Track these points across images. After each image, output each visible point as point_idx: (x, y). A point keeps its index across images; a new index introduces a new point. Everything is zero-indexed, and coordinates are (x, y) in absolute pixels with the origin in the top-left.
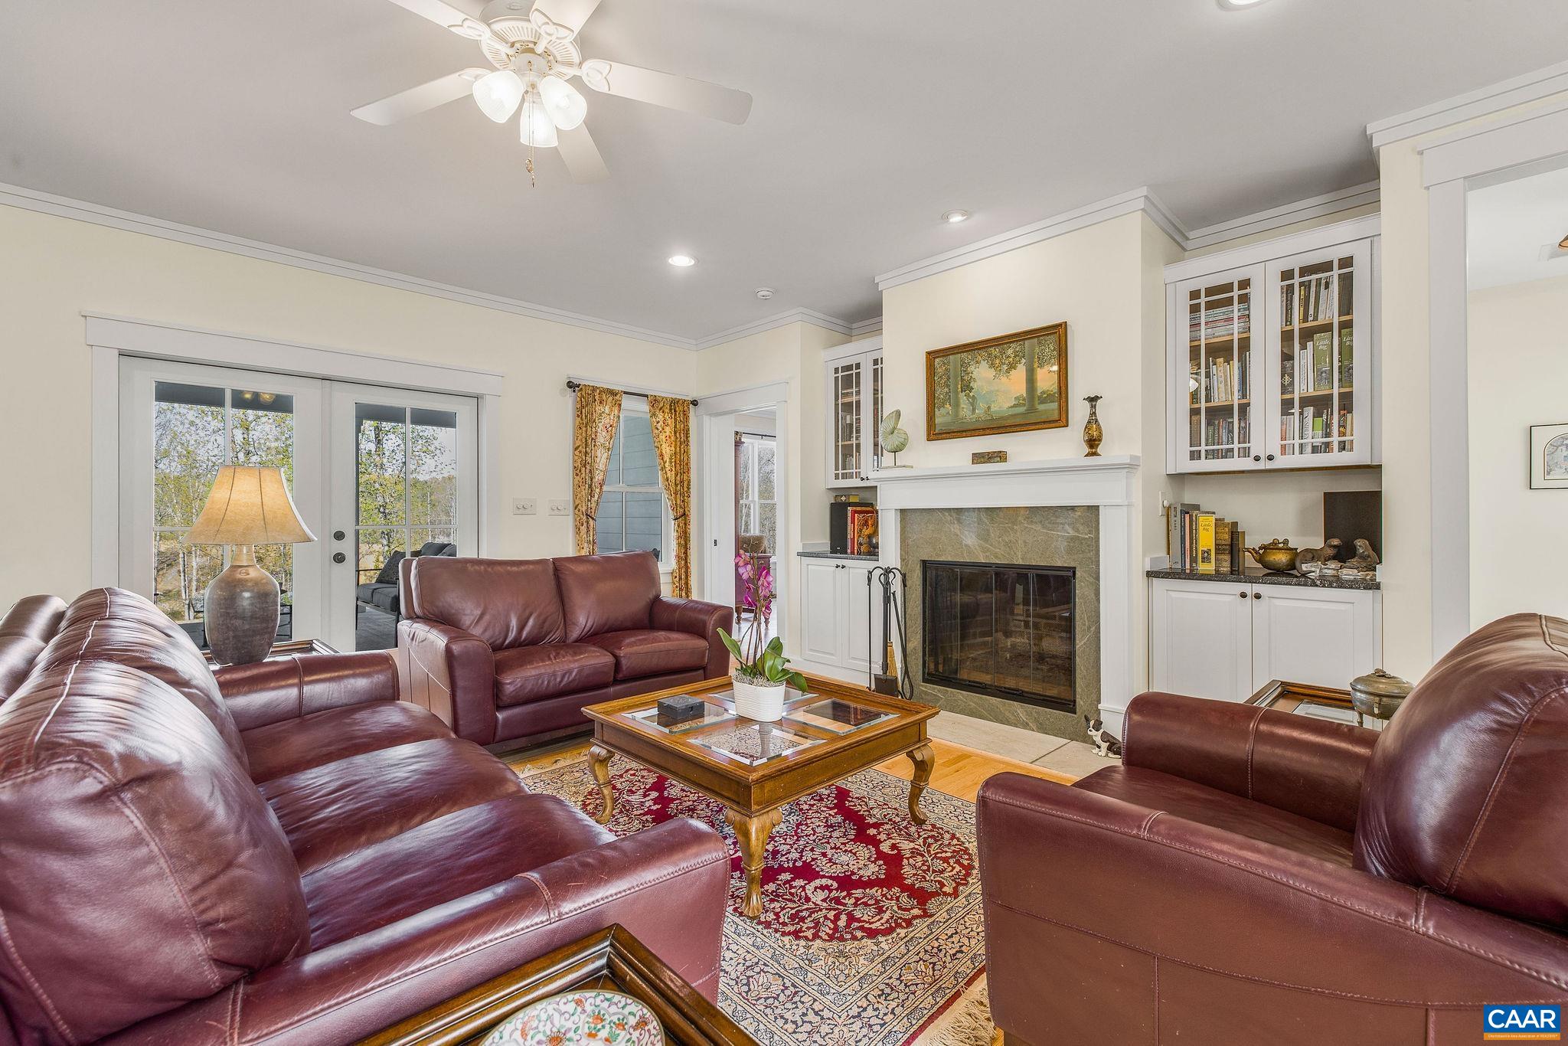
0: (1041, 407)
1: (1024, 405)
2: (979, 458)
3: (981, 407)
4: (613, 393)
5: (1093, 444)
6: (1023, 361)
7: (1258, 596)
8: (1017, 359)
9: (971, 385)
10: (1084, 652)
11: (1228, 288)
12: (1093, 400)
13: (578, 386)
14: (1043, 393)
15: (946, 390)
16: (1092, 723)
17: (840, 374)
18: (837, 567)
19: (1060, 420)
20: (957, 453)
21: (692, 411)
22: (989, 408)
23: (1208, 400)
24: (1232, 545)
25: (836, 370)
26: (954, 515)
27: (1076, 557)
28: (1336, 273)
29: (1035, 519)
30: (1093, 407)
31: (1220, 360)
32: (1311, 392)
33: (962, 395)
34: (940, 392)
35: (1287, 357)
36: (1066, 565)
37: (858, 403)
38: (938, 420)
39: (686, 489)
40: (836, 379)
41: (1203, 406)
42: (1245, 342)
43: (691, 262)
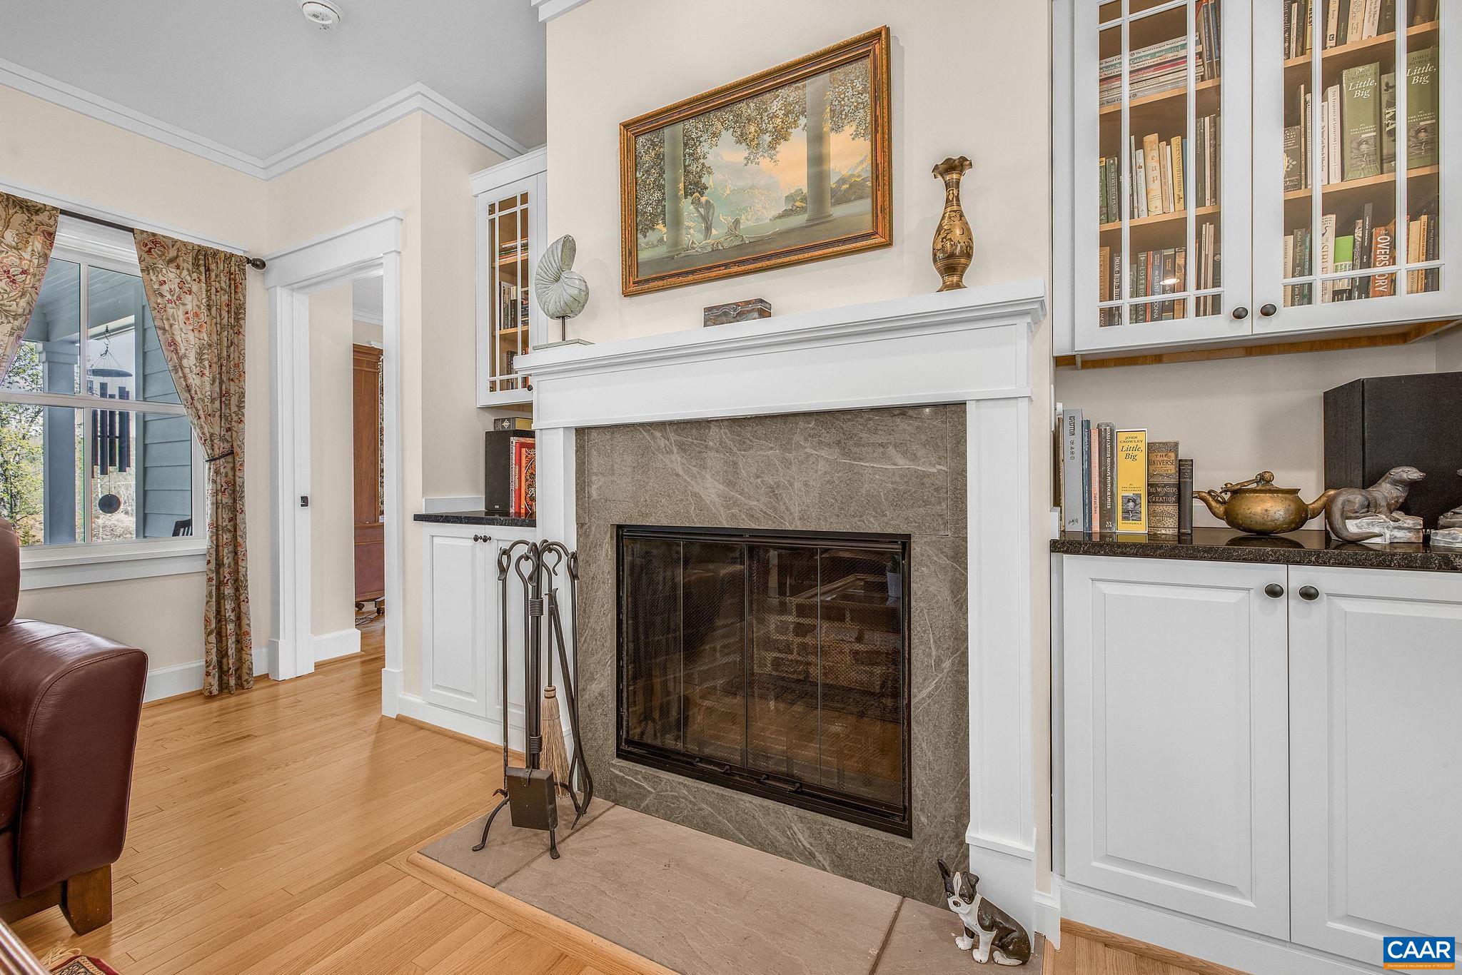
0: (838, 212)
1: (804, 210)
2: (716, 316)
3: (723, 219)
5: (953, 265)
6: (803, 121)
7: (1309, 594)
8: (791, 118)
9: (703, 180)
10: (927, 712)
12: (952, 168)
14: (842, 181)
15: (657, 195)
16: (957, 880)
17: (497, 215)
18: (477, 540)
19: (876, 234)
20: (681, 317)
21: (252, 276)
22: (737, 222)
23: (1132, 216)
24: (1179, 486)
25: (492, 209)
26: (673, 437)
27: (910, 513)
29: (826, 438)
30: (952, 184)
31: (1154, 137)
32: (1336, 183)
33: (687, 206)
34: (647, 201)
35: (1293, 116)
36: (891, 531)
37: (526, 264)
38: (644, 255)
39: (234, 409)
40: (492, 222)
41: (1126, 225)
42: (1210, 104)
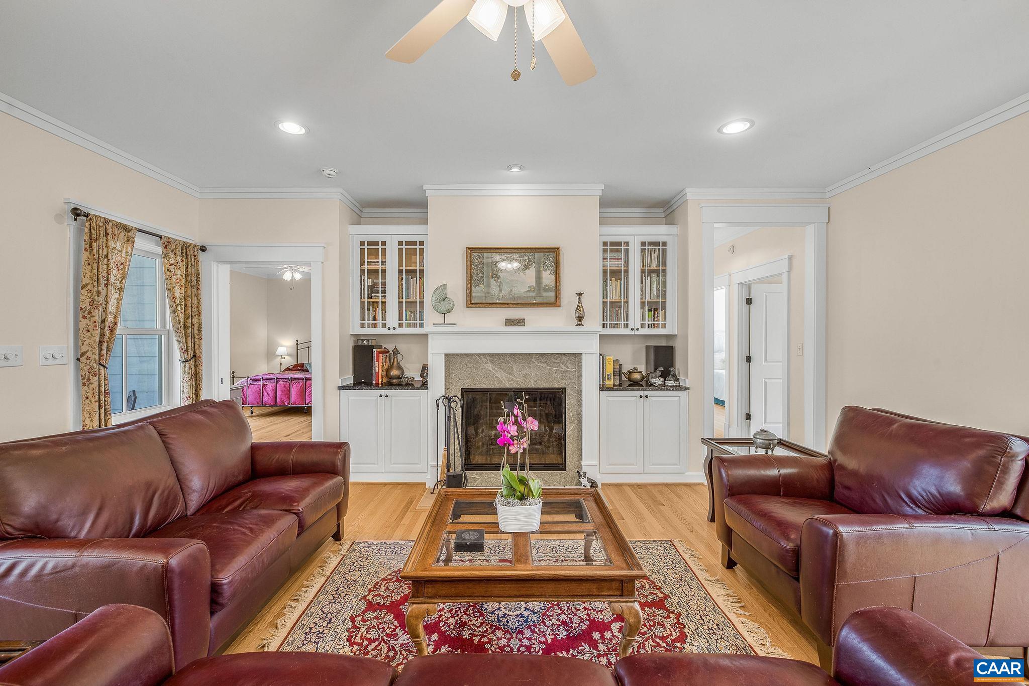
0: (545, 294)
1: (534, 292)
2: (510, 322)
3: (506, 289)
4: (126, 229)
5: (580, 318)
6: (534, 265)
7: (647, 397)
8: (530, 263)
9: (499, 274)
10: (571, 435)
11: (619, 244)
12: (579, 295)
13: (87, 215)
14: (546, 286)
15: (481, 275)
16: (582, 474)
17: (366, 247)
18: (381, 396)
19: (555, 303)
20: (493, 319)
21: (202, 256)
22: (511, 291)
23: (610, 299)
24: (620, 371)
25: (363, 244)
26: (488, 358)
27: (566, 382)
28: (661, 247)
29: (543, 361)
30: (580, 298)
31: (613, 279)
32: (650, 299)
33: (493, 281)
34: (476, 276)
35: (642, 282)
36: (560, 387)
37: (384, 271)
38: (474, 295)
39: (196, 332)
40: (363, 250)
41: (608, 301)
42: (626, 272)
43: (303, 131)
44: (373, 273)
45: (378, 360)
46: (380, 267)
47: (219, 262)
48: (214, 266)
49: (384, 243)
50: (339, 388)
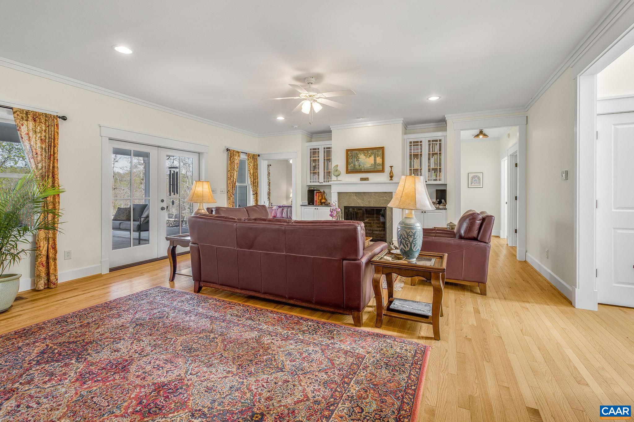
0: (378, 167)
1: (373, 166)
2: (362, 179)
3: (362, 165)
4: (238, 152)
5: (391, 177)
6: (373, 155)
7: (425, 212)
9: (359, 159)
11: (417, 142)
12: (391, 167)
13: (230, 150)
14: (378, 163)
15: (352, 160)
16: (391, 244)
17: (312, 151)
18: (315, 209)
19: (383, 171)
20: (355, 178)
21: (258, 158)
22: (364, 166)
23: (413, 168)
25: (311, 149)
26: (354, 194)
27: (386, 204)
28: (438, 142)
29: (376, 195)
30: (391, 168)
31: (416, 158)
32: (434, 168)
33: (356, 162)
34: (350, 160)
35: (429, 159)
36: (384, 206)
37: (318, 160)
38: (349, 168)
39: (257, 185)
40: (311, 152)
41: (412, 168)
42: (421, 155)
43: (284, 119)
44: (314, 161)
45: (316, 195)
46: (317, 158)
47: (264, 160)
48: (262, 161)
49: (318, 149)
50: (301, 205)
